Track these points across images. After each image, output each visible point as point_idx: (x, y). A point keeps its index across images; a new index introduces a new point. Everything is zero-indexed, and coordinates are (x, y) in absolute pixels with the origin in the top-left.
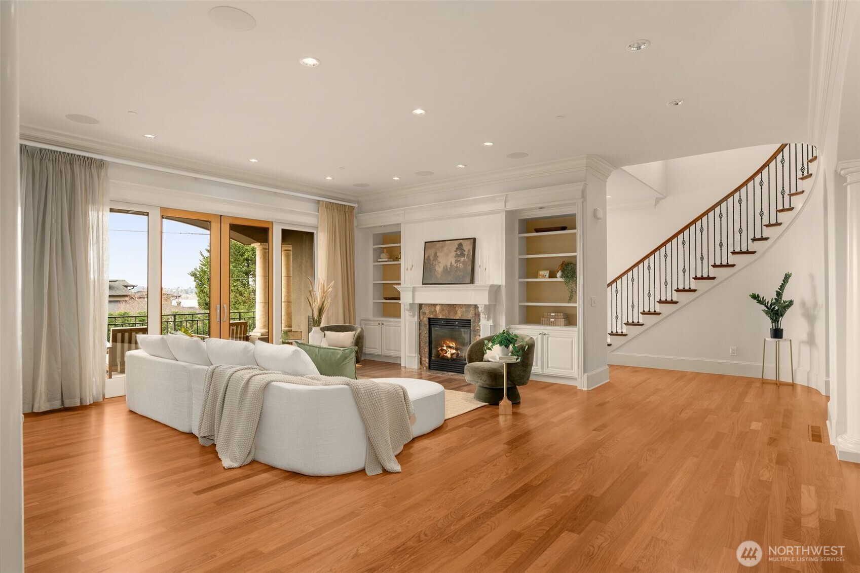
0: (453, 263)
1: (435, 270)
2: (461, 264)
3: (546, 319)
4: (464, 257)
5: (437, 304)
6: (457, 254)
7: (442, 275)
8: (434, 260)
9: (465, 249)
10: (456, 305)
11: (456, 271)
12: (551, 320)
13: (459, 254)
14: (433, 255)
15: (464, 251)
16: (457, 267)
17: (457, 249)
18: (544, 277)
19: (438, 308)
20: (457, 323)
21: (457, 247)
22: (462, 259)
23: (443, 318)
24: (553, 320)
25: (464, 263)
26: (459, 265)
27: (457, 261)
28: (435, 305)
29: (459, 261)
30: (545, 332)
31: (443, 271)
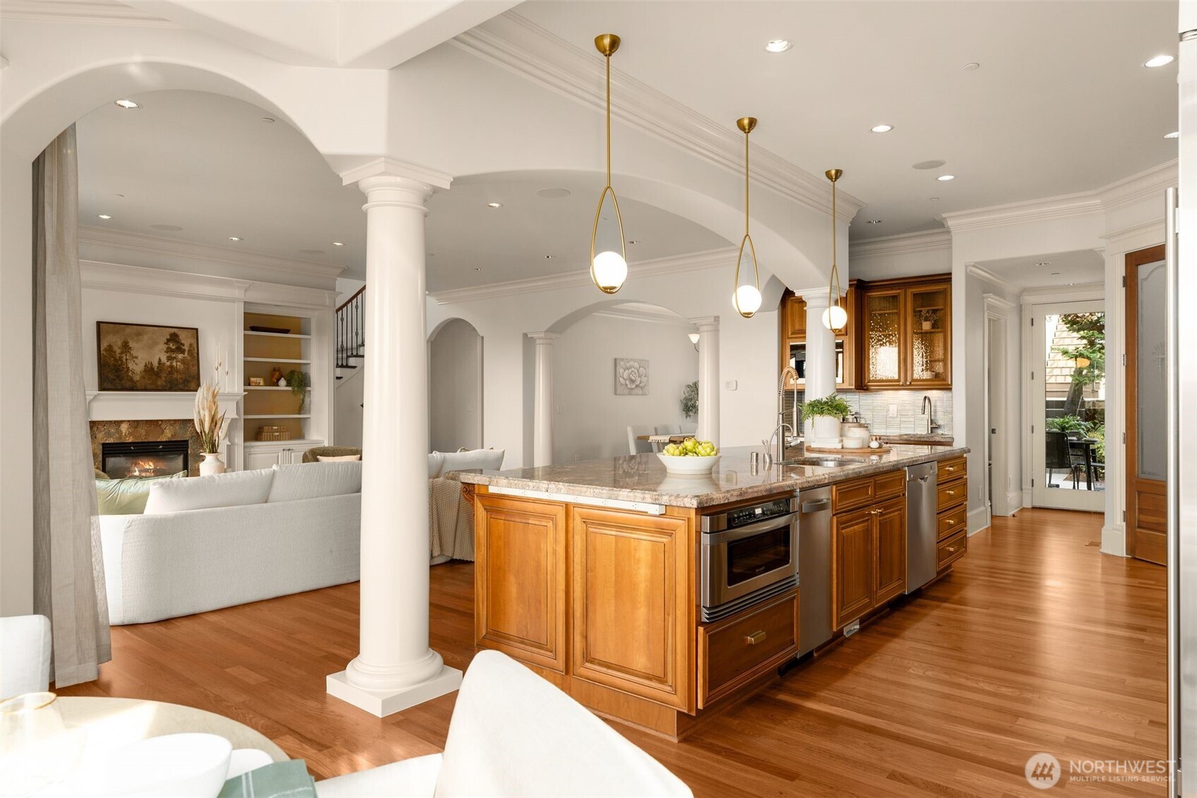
0: (164, 359)
1: (128, 368)
2: (178, 363)
3: (269, 434)
4: (183, 352)
5: (122, 422)
6: (168, 348)
7: (143, 377)
8: (122, 353)
9: (183, 342)
10: (161, 421)
11: (170, 373)
12: (275, 434)
13: (174, 348)
14: (120, 343)
15: (183, 345)
16: (171, 367)
17: (168, 341)
18: (258, 385)
19: (124, 428)
20: (161, 447)
21: (169, 337)
22: (180, 356)
23: (137, 441)
24: (278, 434)
25: (183, 361)
26: (174, 364)
27: (169, 358)
28: (119, 423)
29: (175, 358)
30: (291, 447)
31: (145, 371)
